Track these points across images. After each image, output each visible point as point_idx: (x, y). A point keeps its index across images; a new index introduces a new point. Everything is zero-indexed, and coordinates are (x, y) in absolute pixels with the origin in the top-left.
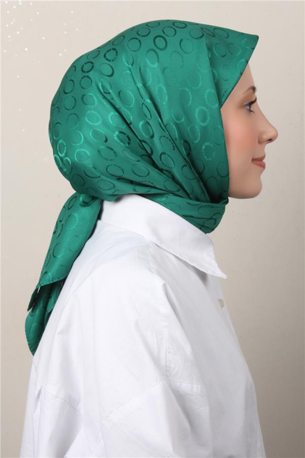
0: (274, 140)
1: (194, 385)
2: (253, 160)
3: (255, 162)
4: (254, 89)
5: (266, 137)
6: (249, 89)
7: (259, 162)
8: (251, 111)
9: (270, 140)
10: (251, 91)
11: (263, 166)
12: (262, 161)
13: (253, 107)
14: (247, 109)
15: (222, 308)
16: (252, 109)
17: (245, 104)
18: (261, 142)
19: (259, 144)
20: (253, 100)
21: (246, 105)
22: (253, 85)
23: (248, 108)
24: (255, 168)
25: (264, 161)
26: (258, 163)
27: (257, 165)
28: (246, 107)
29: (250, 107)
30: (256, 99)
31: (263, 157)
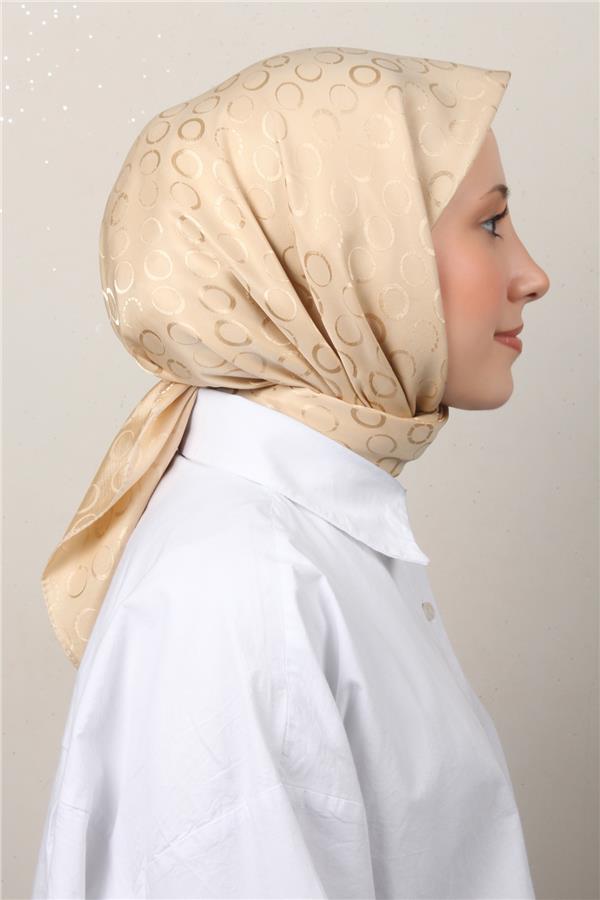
0: (541, 297)
2: (499, 335)
3: (503, 339)
4: (503, 190)
5: (525, 288)
6: (494, 190)
7: (508, 337)
8: (497, 235)
9: (533, 295)
10: (498, 194)
11: (517, 348)
12: (514, 336)
13: (501, 227)
14: (489, 232)
15: (429, 620)
16: (496, 232)
17: (483, 219)
18: (513, 297)
19: (509, 304)
20: (500, 212)
21: (486, 222)
22: (501, 183)
23: (490, 227)
24: (501, 349)
25: (518, 336)
26: (507, 340)
27: (506, 344)
28: (486, 226)
29: (494, 227)
30: (506, 209)
31: (519, 330)
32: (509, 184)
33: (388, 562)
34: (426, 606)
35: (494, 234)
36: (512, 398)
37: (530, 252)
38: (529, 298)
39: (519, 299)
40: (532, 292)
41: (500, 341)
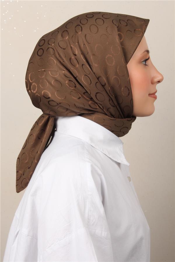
32: (149, 50)
33: (119, 164)
34: (129, 178)
35: (146, 65)
37: (157, 69)
38: (158, 83)
39: (155, 83)
40: (158, 81)
41: (150, 96)
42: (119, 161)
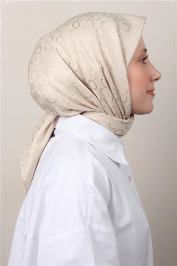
0: (159, 80)
1: (108, 228)
2: (147, 92)
3: (149, 93)
4: (146, 50)
5: (154, 77)
6: (143, 50)
7: (151, 92)
8: (145, 63)
9: (157, 79)
11: (153, 95)
13: (146, 61)
14: (142, 62)
15: (130, 181)
16: (145, 62)
17: (141, 59)
18: (151, 80)
19: (150, 82)
21: (142, 60)
22: (145, 48)
23: (143, 61)
25: (154, 92)
28: (142, 61)
29: (144, 61)
30: (147, 56)
31: (153, 90)
32: (147, 48)
33: (118, 164)
34: (129, 177)
36: (154, 110)
39: (153, 81)
42: (118, 162)
